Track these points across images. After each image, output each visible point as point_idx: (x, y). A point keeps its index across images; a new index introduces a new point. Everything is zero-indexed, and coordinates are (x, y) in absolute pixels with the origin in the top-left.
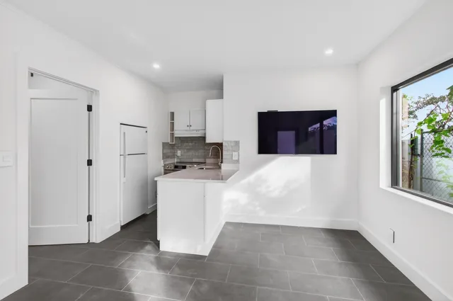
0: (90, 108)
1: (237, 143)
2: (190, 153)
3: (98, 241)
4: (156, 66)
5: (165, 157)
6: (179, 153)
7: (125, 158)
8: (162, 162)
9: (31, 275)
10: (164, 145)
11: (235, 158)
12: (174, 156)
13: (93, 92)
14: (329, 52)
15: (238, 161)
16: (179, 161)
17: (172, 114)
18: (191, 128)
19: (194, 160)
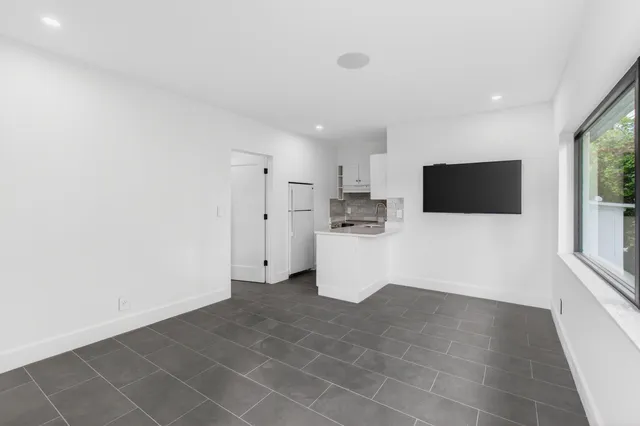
0: (266, 171)
1: (401, 200)
2: (362, 210)
3: (274, 282)
4: (319, 127)
5: (333, 214)
6: (349, 210)
7: (292, 213)
8: (330, 219)
10: (332, 201)
11: (399, 216)
12: (343, 214)
13: (269, 157)
14: (496, 98)
15: (402, 219)
16: (349, 218)
17: (341, 167)
18: (361, 183)
19: (366, 219)
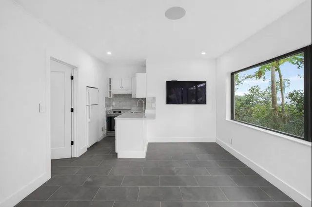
0: (72, 78)
1: (154, 98)
2: (122, 104)
3: (78, 157)
4: (109, 53)
5: (107, 106)
7: (89, 107)
8: (105, 109)
9: (52, 173)
11: (153, 107)
12: (111, 106)
13: (74, 68)
15: (155, 108)
16: (114, 108)
17: (110, 80)
18: (123, 89)
